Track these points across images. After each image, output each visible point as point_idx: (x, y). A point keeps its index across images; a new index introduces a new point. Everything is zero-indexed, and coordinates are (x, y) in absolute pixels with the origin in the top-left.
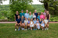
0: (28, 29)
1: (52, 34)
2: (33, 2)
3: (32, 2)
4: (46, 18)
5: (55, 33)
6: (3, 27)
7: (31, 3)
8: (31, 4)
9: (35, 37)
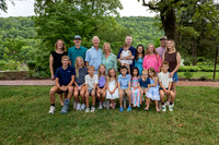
0: (100, 107)
1: (186, 127)
2: (121, 8)
3: (118, 9)
4: (166, 67)
5: (196, 122)
6: (6, 100)
7: (116, 12)
8: (115, 16)
9: (121, 137)
